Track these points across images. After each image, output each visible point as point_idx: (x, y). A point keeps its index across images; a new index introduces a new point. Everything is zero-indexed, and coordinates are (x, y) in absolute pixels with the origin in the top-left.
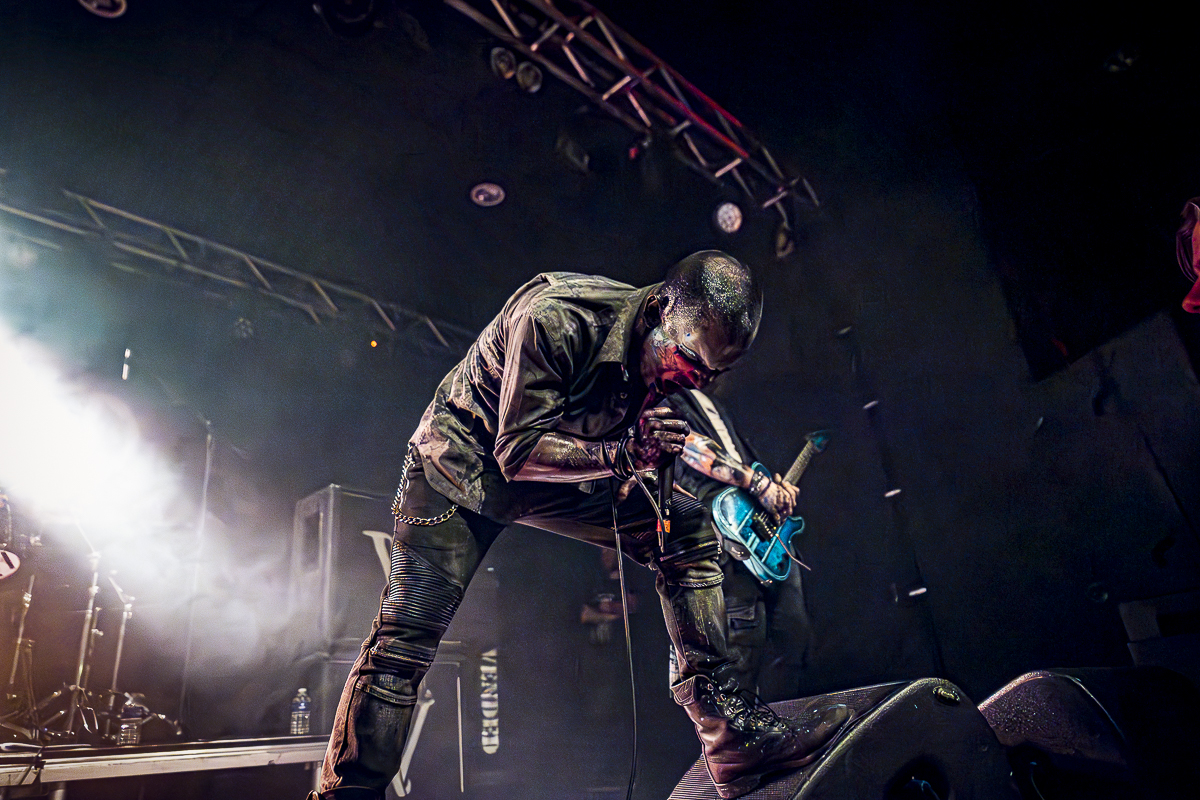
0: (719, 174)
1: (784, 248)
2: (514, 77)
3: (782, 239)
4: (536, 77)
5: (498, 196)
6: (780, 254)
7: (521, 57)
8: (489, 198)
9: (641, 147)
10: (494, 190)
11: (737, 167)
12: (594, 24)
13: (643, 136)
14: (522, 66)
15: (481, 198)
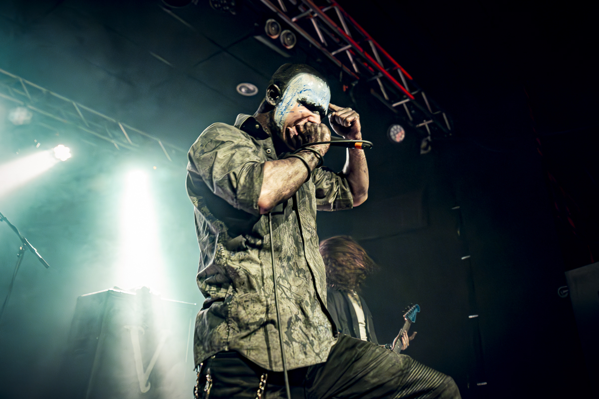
0: (394, 105)
1: (426, 149)
2: (279, 38)
3: (424, 144)
4: (293, 40)
5: (254, 91)
6: (422, 152)
7: (285, 26)
8: (249, 91)
9: (350, 86)
10: (251, 87)
11: (406, 103)
12: (333, 10)
13: (354, 80)
14: (284, 32)
15: (243, 90)
